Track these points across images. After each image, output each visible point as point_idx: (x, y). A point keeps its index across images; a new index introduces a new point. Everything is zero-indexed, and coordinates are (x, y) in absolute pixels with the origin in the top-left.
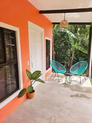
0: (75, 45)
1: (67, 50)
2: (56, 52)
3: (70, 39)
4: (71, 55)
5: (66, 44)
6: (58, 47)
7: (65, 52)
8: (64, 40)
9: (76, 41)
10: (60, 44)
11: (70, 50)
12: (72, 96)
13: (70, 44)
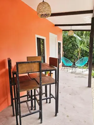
0: (81, 46)
1: (74, 50)
2: (65, 52)
3: (76, 41)
4: (78, 55)
5: (73, 45)
6: (66, 48)
7: (73, 52)
8: (72, 42)
9: (82, 42)
10: (68, 45)
11: (77, 50)
12: (75, 77)
13: (77, 45)
